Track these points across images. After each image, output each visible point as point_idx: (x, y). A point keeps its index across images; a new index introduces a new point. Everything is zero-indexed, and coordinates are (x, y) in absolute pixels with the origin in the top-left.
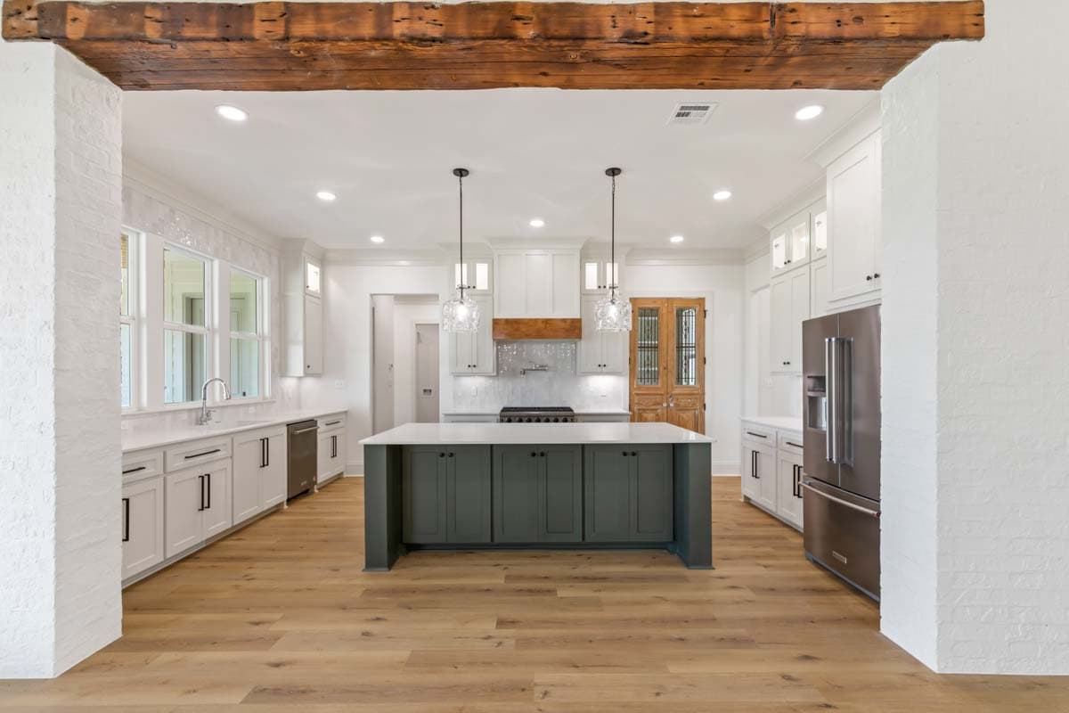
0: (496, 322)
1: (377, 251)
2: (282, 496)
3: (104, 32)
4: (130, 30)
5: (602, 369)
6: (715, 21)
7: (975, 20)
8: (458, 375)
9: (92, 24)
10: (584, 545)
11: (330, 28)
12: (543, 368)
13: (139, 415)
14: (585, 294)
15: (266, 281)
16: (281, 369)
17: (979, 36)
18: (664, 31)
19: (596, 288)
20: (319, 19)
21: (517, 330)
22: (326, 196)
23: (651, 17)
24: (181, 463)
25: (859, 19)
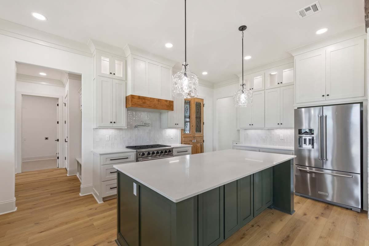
12: (145, 125)
21: (144, 103)
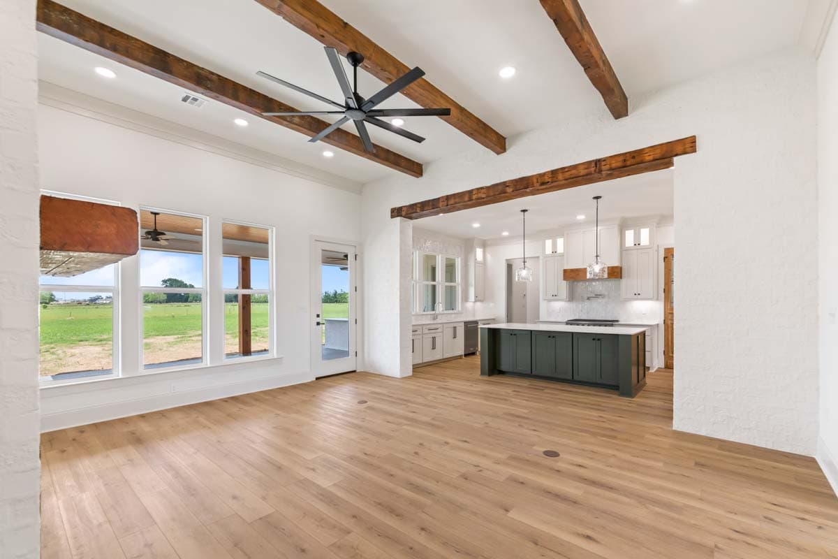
0: (565, 271)
1: (506, 238)
2: (462, 352)
3: (409, 212)
4: (414, 211)
5: (637, 296)
6: (573, 172)
7: (691, 145)
8: (549, 301)
9: (407, 211)
10: (573, 381)
11: (457, 200)
12: (600, 296)
13: (417, 315)
14: (623, 250)
15: (459, 259)
16: (466, 299)
17: (694, 151)
18: (555, 179)
19: (633, 245)
20: (455, 198)
22: (476, 225)
23: (550, 176)
24: (427, 331)
25: (634, 157)
